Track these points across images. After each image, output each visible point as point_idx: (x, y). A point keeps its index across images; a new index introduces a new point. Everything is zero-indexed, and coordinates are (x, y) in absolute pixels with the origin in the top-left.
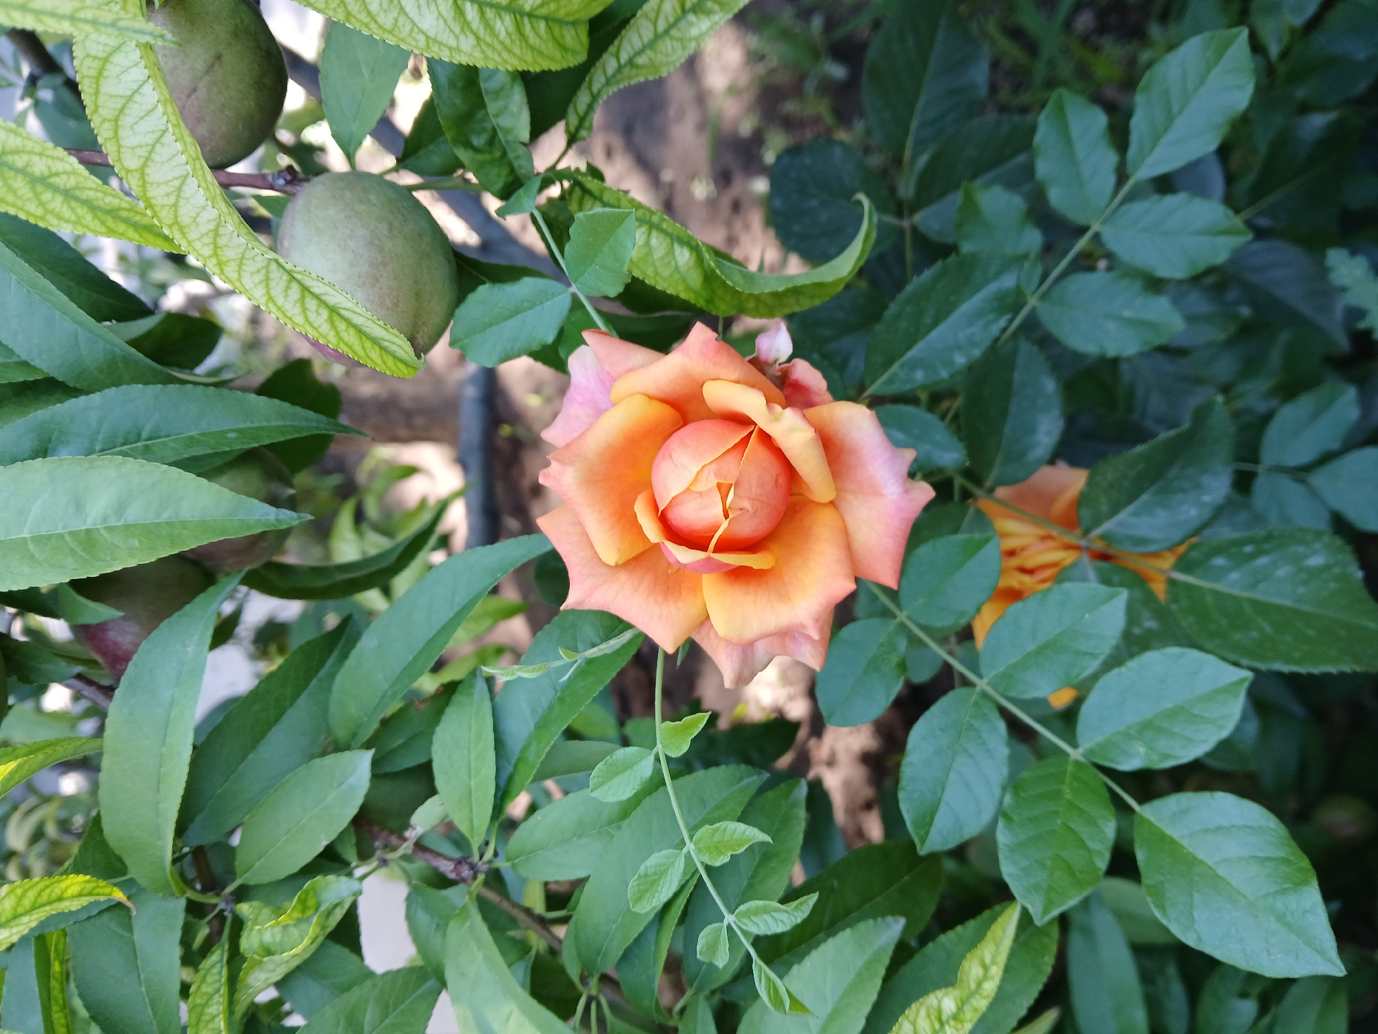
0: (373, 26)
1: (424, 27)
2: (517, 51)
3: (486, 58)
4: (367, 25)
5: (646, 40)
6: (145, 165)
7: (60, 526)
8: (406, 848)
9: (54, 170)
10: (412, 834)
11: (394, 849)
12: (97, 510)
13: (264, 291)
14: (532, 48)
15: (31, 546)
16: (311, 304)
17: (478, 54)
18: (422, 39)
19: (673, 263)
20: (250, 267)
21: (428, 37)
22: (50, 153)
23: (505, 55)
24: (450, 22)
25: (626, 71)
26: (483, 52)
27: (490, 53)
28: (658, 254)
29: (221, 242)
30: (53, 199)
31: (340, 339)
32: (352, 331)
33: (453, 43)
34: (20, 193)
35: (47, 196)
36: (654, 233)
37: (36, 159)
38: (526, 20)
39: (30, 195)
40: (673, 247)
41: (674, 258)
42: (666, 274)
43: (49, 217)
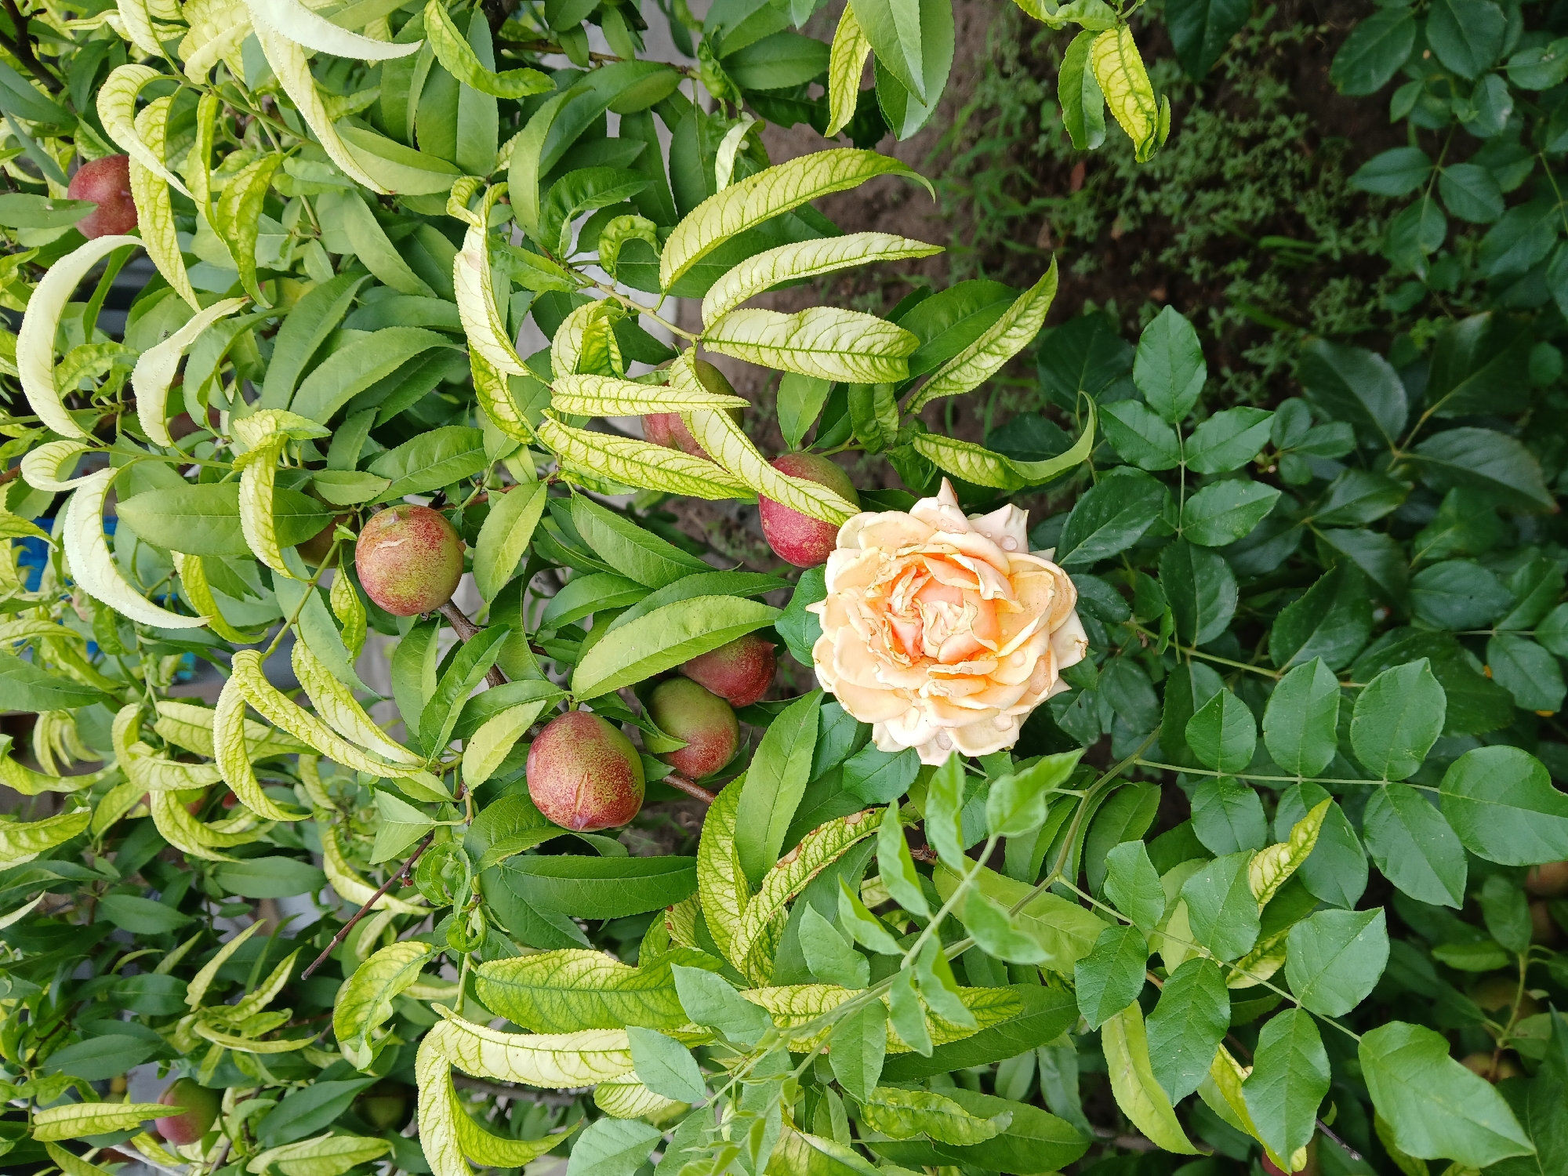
1: (825, 368)
19: (986, 469)
21: (828, 372)
24: (838, 364)
28: (977, 466)
37: (694, 468)
38: (876, 359)
41: (987, 466)
42: (984, 476)
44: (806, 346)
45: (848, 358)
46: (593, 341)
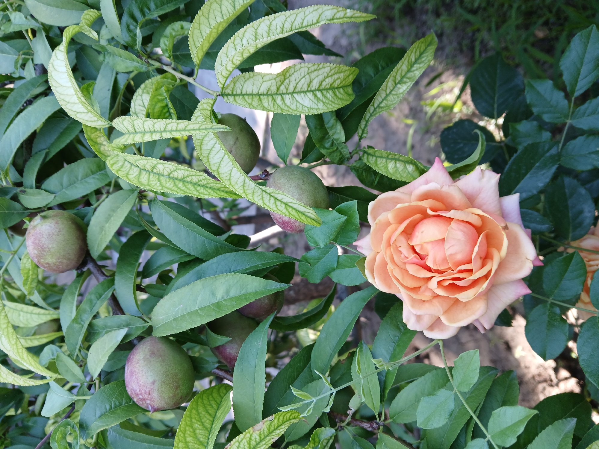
0: (290, 110)
1: (306, 105)
2: (336, 102)
3: (328, 108)
4: (288, 111)
5: (383, 98)
6: (218, 168)
7: (208, 303)
8: (349, 419)
9: (199, 179)
10: (350, 412)
11: (343, 421)
12: (220, 294)
13: (262, 201)
14: (340, 99)
15: (199, 311)
16: (278, 203)
17: (325, 108)
18: (306, 109)
19: (407, 171)
20: (256, 195)
21: (308, 108)
22: (198, 174)
23: (333, 105)
24: (313, 100)
25: (377, 110)
26: (326, 106)
27: (329, 106)
28: (400, 169)
29: (246, 188)
30: (200, 189)
31: (290, 214)
32: (294, 211)
33: (316, 107)
34: (190, 189)
35: (198, 188)
36: (397, 162)
37: (194, 177)
38: (336, 90)
39: (194, 189)
40: (405, 165)
41: (407, 169)
42: (405, 175)
43: (201, 195)
44: (291, 89)
45: (319, 94)
46: (156, 103)
